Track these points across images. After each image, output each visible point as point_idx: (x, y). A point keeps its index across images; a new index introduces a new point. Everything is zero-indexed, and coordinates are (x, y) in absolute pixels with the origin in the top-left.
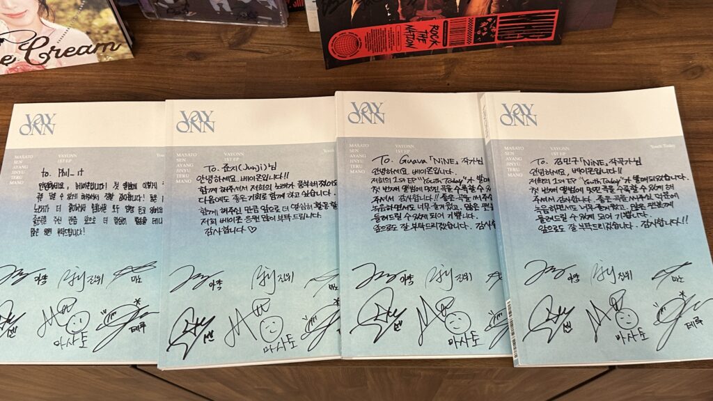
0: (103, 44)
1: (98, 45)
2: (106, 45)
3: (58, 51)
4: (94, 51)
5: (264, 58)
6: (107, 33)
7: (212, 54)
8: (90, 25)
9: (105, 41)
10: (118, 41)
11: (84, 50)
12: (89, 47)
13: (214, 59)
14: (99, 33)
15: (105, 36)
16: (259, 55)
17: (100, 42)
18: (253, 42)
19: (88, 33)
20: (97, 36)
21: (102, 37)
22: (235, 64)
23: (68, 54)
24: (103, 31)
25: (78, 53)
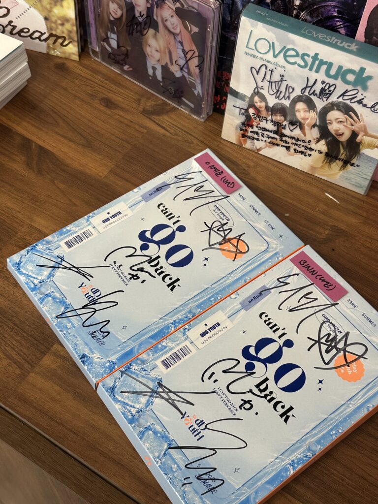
0: (56, 36)
1: (51, 35)
2: (58, 37)
3: (15, 27)
7: (122, 109)
8: (50, 11)
9: (58, 32)
10: (70, 38)
11: (37, 35)
12: (42, 34)
13: (121, 113)
14: (55, 22)
15: (60, 27)
16: (163, 131)
18: (165, 119)
19: (46, 19)
20: (53, 25)
21: (57, 28)
22: (137, 127)
23: (23, 34)
24: (59, 22)
25: (31, 36)
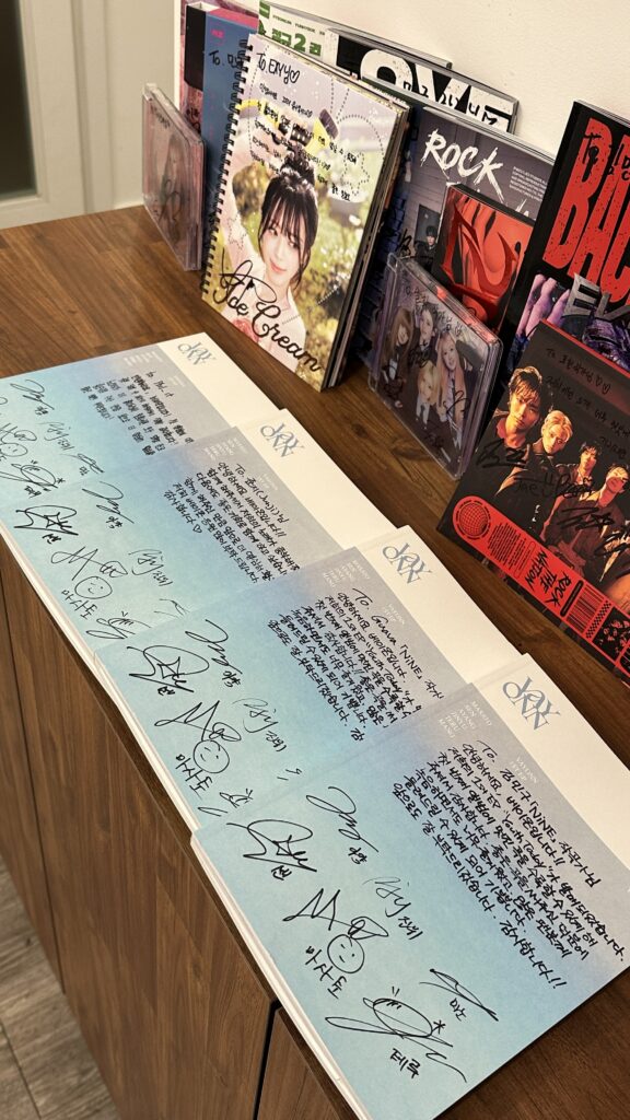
0: (309, 355)
1: (306, 354)
2: (311, 358)
3: (278, 332)
4: (299, 357)
5: (404, 478)
6: (319, 345)
7: (373, 441)
8: (314, 326)
9: (312, 353)
10: (321, 363)
11: (293, 348)
12: (299, 349)
13: (369, 444)
14: (314, 341)
15: (316, 347)
16: (404, 474)
17: (309, 352)
19: (308, 333)
20: (311, 343)
21: (313, 347)
22: (378, 461)
23: (282, 343)
24: (318, 341)
25: (288, 348)
